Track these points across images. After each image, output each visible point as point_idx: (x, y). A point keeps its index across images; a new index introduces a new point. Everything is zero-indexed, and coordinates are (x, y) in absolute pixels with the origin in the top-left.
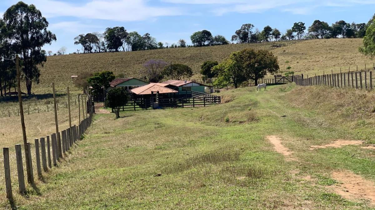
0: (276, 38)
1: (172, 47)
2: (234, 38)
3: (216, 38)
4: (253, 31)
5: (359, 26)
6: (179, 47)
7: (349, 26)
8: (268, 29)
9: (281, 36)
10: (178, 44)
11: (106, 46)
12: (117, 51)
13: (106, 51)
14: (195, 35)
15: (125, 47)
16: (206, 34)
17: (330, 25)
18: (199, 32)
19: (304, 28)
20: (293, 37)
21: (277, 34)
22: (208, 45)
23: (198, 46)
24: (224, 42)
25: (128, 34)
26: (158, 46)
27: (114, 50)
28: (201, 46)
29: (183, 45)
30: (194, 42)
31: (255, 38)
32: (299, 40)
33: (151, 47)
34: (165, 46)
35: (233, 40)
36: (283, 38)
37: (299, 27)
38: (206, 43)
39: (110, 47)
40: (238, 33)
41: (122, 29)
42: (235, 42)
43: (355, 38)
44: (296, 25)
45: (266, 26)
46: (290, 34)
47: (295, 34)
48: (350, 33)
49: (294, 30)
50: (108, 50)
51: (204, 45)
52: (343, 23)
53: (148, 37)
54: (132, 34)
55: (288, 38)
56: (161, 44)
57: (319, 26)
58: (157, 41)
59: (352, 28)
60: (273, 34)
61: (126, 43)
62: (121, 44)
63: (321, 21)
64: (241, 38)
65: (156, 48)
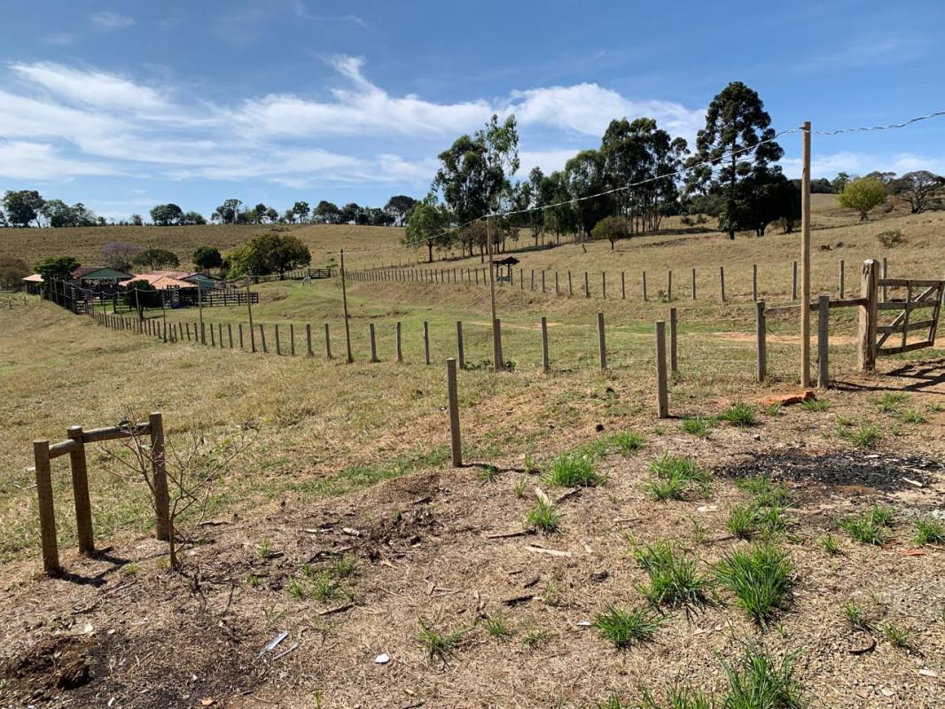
0: (272, 219)
1: (121, 224)
2: (214, 216)
3: (188, 216)
4: (241, 209)
5: (374, 211)
6: (131, 224)
7: (362, 210)
8: (261, 208)
9: (278, 218)
10: (131, 221)
11: (7, 218)
12: (26, 226)
13: (6, 226)
14: (157, 209)
15: (41, 221)
16: (174, 210)
17: (340, 208)
18: (162, 207)
19: (309, 210)
20: (294, 220)
21: (273, 215)
22: (177, 224)
23: (161, 225)
24: (200, 221)
25: (45, 202)
26: (98, 222)
27: (22, 225)
28: (166, 224)
29: (138, 222)
30: (155, 219)
31: (244, 218)
32: (304, 224)
33: (86, 223)
34: (108, 222)
35: (213, 219)
36: (281, 220)
37: (302, 208)
38: (174, 221)
39: (13, 219)
40: (221, 210)
41: (35, 194)
42: (216, 222)
43: (369, 225)
44: (297, 205)
45: (258, 203)
46: (290, 215)
47: (296, 216)
48: (363, 220)
49: (295, 211)
50: (10, 224)
51: (171, 224)
52: (354, 206)
53: (80, 208)
54: (52, 203)
55: (288, 221)
56: (102, 220)
57: (326, 208)
58: (97, 214)
59: (366, 213)
60: (268, 215)
61: (43, 216)
62: (34, 216)
63: (329, 202)
64: (225, 218)
65: (95, 225)
